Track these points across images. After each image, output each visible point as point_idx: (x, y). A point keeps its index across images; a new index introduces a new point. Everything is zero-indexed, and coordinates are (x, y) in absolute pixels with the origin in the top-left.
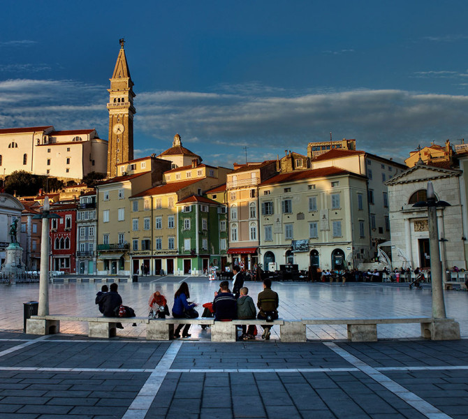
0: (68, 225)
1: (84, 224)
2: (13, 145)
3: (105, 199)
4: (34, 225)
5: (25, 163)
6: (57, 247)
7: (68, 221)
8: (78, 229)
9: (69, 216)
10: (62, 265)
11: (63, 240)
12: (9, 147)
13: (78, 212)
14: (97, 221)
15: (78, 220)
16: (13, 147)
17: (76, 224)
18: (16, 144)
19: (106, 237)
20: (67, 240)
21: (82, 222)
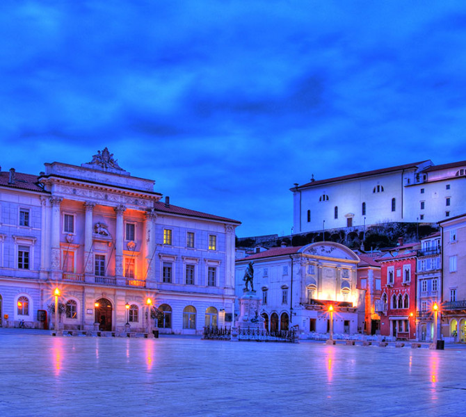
0: (407, 279)
1: (426, 276)
3: (451, 240)
4: (377, 281)
6: (395, 306)
7: (407, 272)
8: (418, 283)
9: (407, 267)
10: (400, 329)
11: (400, 297)
13: (418, 260)
14: (442, 270)
15: (418, 271)
17: (416, 276)
19: (453, 291)
20: (406, 297)
21: (423, 274)
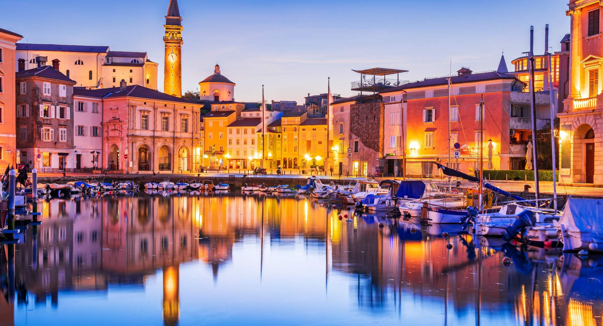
2: (79, 62)
5: (91, 78)
12: (76, 63)
16: (79, 64)
18: (82, 62)
